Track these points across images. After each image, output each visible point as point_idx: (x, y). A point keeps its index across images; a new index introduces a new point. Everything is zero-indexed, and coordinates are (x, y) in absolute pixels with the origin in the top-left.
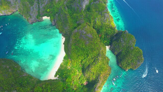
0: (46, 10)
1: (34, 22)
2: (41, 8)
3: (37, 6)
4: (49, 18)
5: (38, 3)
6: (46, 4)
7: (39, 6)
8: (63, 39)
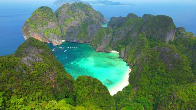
0: (118, 45)
1: (101, 52)
2: (114, 41)
3: (111, 38)
4: (119, 52)
5: (113, 35)
6: (120, 39)
7: (113, 38)
8: (129, 70)
